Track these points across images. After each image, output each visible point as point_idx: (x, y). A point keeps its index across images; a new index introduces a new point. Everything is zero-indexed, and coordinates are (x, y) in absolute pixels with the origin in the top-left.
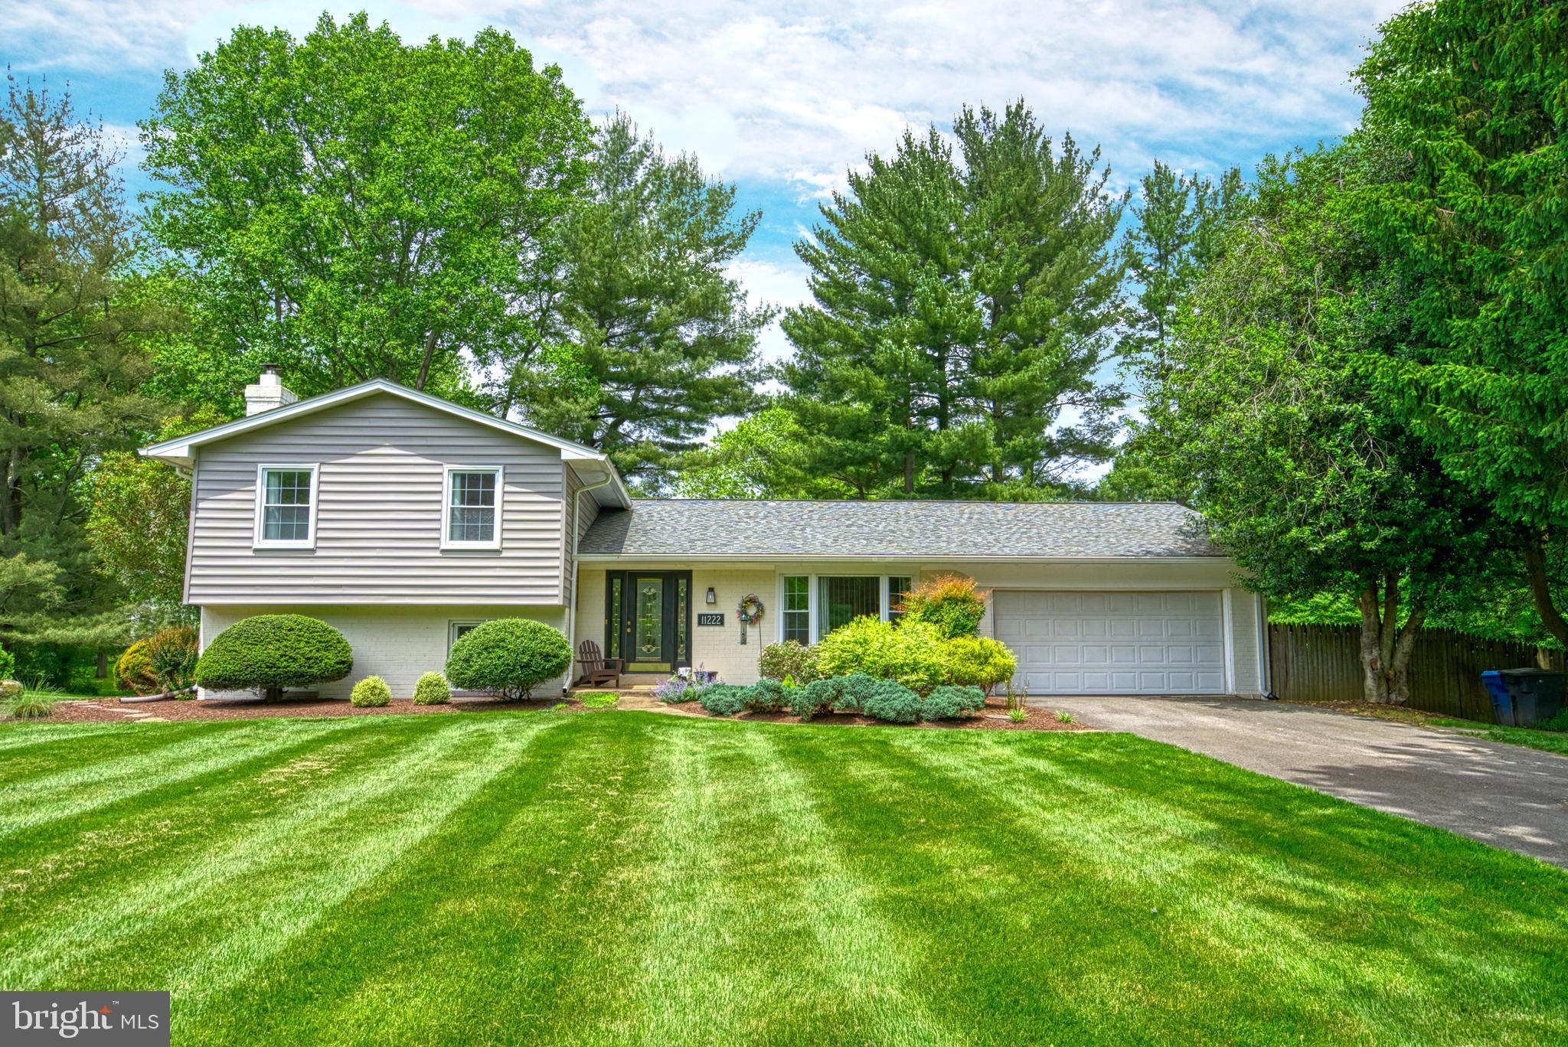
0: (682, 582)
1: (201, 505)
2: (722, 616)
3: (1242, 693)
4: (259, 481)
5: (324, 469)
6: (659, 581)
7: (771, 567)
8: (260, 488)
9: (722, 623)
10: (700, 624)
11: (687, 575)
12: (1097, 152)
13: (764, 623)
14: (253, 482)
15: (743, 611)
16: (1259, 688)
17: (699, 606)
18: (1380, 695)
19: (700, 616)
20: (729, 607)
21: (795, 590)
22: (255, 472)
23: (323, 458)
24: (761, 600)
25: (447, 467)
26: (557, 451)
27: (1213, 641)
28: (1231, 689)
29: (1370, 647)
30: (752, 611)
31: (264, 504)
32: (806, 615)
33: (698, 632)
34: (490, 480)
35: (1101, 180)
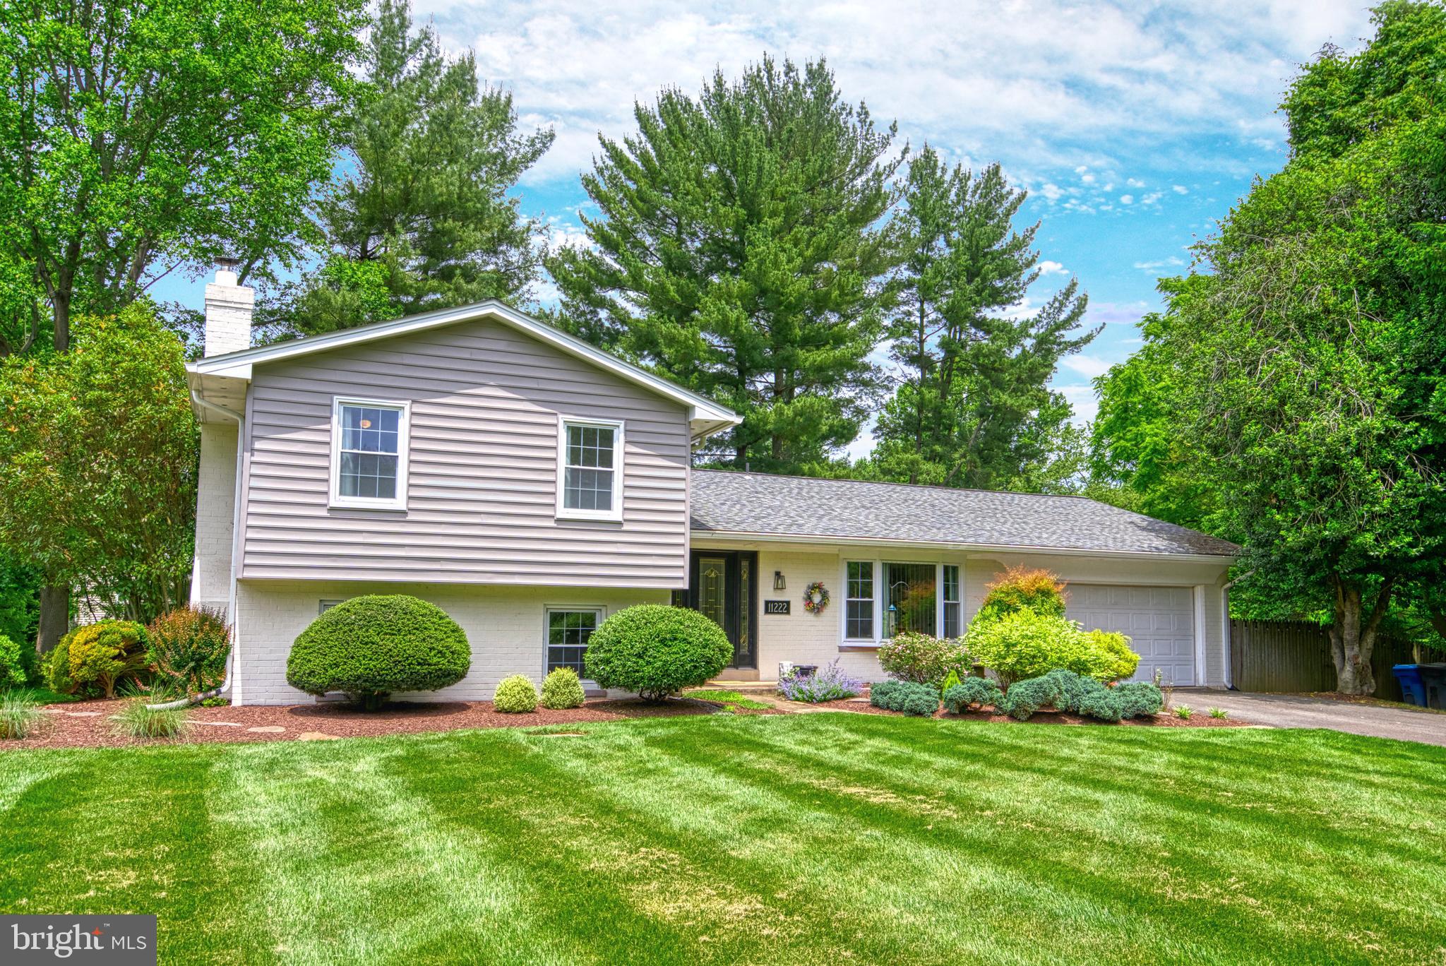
0: (745, 564)
1: (258, 445)
2: (788, 603)
3: (1211, 685)
4: (335, 419)
5: (418, 409)
6: (722, 562)
7: (835, 550)
8: (337, 427)
9: (788, 612)
10: (767, 612)
11: (753, 557)
12: (894, 128)
13: (827, 612)
14: (328, 419)
15: (809, 598)
16: (1225, 679)
17: (766, 592)
18: (1355, 688)
19: (767, 603)
20: (795, 594)
21: (859, 574)
22: (330, 406)
23: (417, 394)
24: (826, 587)
25: (562, 419)
26: (686, 409)
27: (1186, 635)
28: (1201, 681)
29: (1352, 643)
30: (817, 598)
31: (340, 450)
32: (871, 603)
33: (764, 620)
34: (607, 437)
35: (899, 158)
